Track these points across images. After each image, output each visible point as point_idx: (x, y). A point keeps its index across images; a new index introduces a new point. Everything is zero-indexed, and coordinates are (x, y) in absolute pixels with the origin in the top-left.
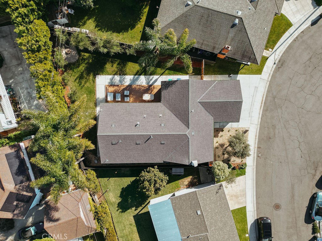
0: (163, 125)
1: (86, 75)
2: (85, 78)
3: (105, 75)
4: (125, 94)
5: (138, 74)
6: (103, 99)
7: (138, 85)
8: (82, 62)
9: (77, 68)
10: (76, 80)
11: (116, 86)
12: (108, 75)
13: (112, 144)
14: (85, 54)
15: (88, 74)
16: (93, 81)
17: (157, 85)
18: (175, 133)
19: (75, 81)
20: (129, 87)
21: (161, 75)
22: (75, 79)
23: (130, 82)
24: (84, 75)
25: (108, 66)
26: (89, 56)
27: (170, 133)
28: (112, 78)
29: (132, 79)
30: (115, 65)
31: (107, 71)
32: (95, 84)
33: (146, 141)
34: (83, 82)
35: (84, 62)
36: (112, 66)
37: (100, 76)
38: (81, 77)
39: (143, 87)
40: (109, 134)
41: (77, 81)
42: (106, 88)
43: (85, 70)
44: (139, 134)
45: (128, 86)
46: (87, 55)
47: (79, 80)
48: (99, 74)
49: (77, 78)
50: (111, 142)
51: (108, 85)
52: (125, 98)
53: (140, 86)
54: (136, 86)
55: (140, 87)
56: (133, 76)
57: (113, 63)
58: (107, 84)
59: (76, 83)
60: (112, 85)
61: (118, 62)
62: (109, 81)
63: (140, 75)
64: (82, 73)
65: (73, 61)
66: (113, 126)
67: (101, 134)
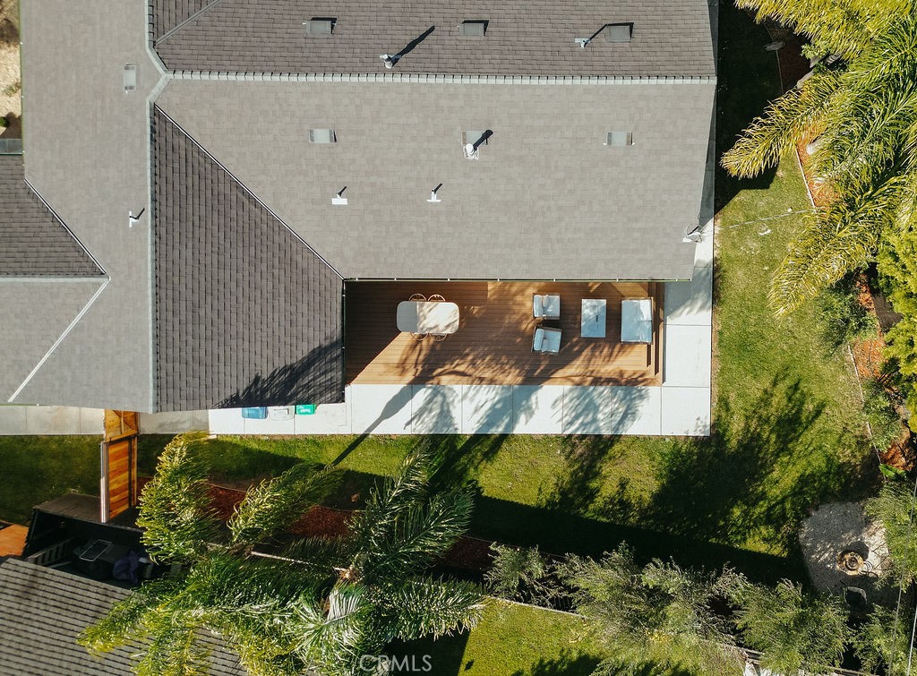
0: (322, 136)
1: (765, 436)
2: (767, 421)
3: (663, 438)
4: (556, 336)
5: (488, 444)
6: (676, 308)
7: (492, 382)
8: (784, 509)
9: (812, 475)
10: (818, 413)
11: (608, 381)
12: (646, 439)
13: (631, 25)
14: (762, 548)
15: (751, 444)
16: (727, 404)
17: (387, 382)
18: (241, 78)
19: (824, 406)
20: (537, 372)
21: (364, 436)
22: (823, 416)
23: (533, 398)
24: (773, 437)
25: (644, 484)
26: (745, 540)
27: (267, 78)
28: (628, 423)
29: (522, 418)
30: (608, 489)
31: (653, 459)
32: (716, 389)
33: (422, 37)
34: (779, 400)
35: (770, 508)
36: (623, 485)
37: (691, 434)
38: (790, 426)
39: (463, 374)
40: (645, 81)
41: (810, 407)
42: (657, 371)
43: (766, 467)
44: (466, 81)
45: (545, 377)
46: (755, 544)
47: (799, 411)
48: (697, 441)
49: (811, 422)
50: (638, 38)
51: (647, 382)
52: (554, 310)
53: (481, 380)
54: (500, 377)
55: (477, 374)
56: (515, 432)
57: (621, 502)
58: (653, 391)
59: (819, 396)
60: (629, 385)
61: (591, 507)
62: (643, 408)
63: (477, 439)
64: (784, 447)
65: (829, 514)
66: (620, 139)
67: (696, 81)
